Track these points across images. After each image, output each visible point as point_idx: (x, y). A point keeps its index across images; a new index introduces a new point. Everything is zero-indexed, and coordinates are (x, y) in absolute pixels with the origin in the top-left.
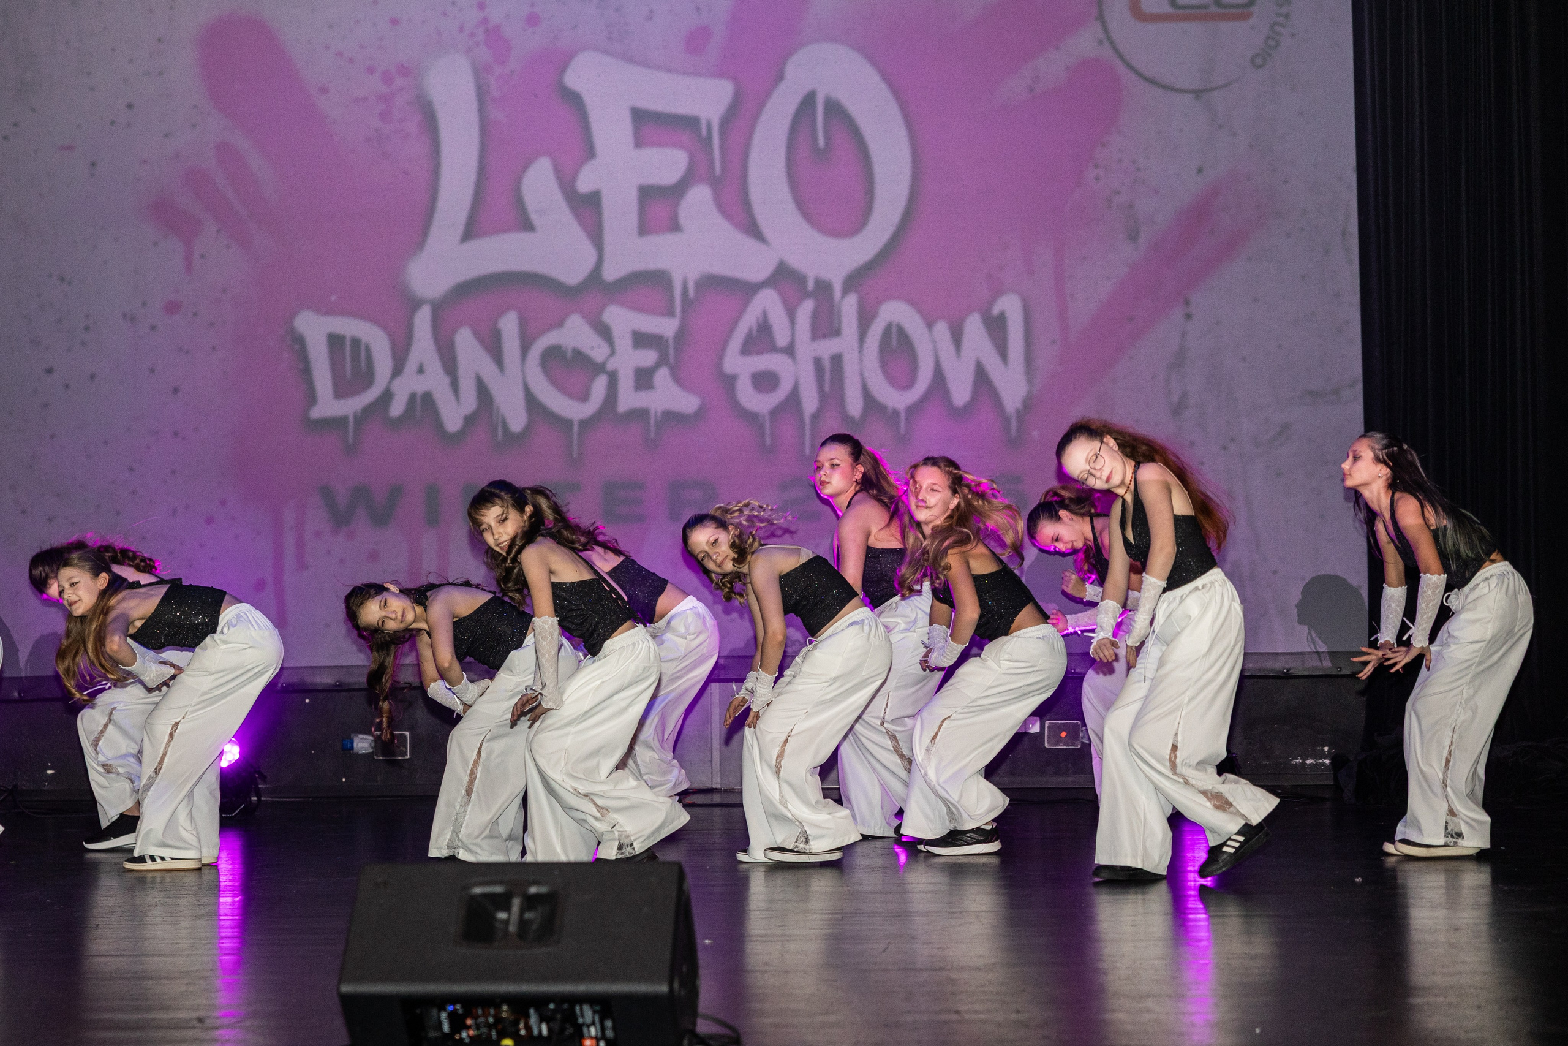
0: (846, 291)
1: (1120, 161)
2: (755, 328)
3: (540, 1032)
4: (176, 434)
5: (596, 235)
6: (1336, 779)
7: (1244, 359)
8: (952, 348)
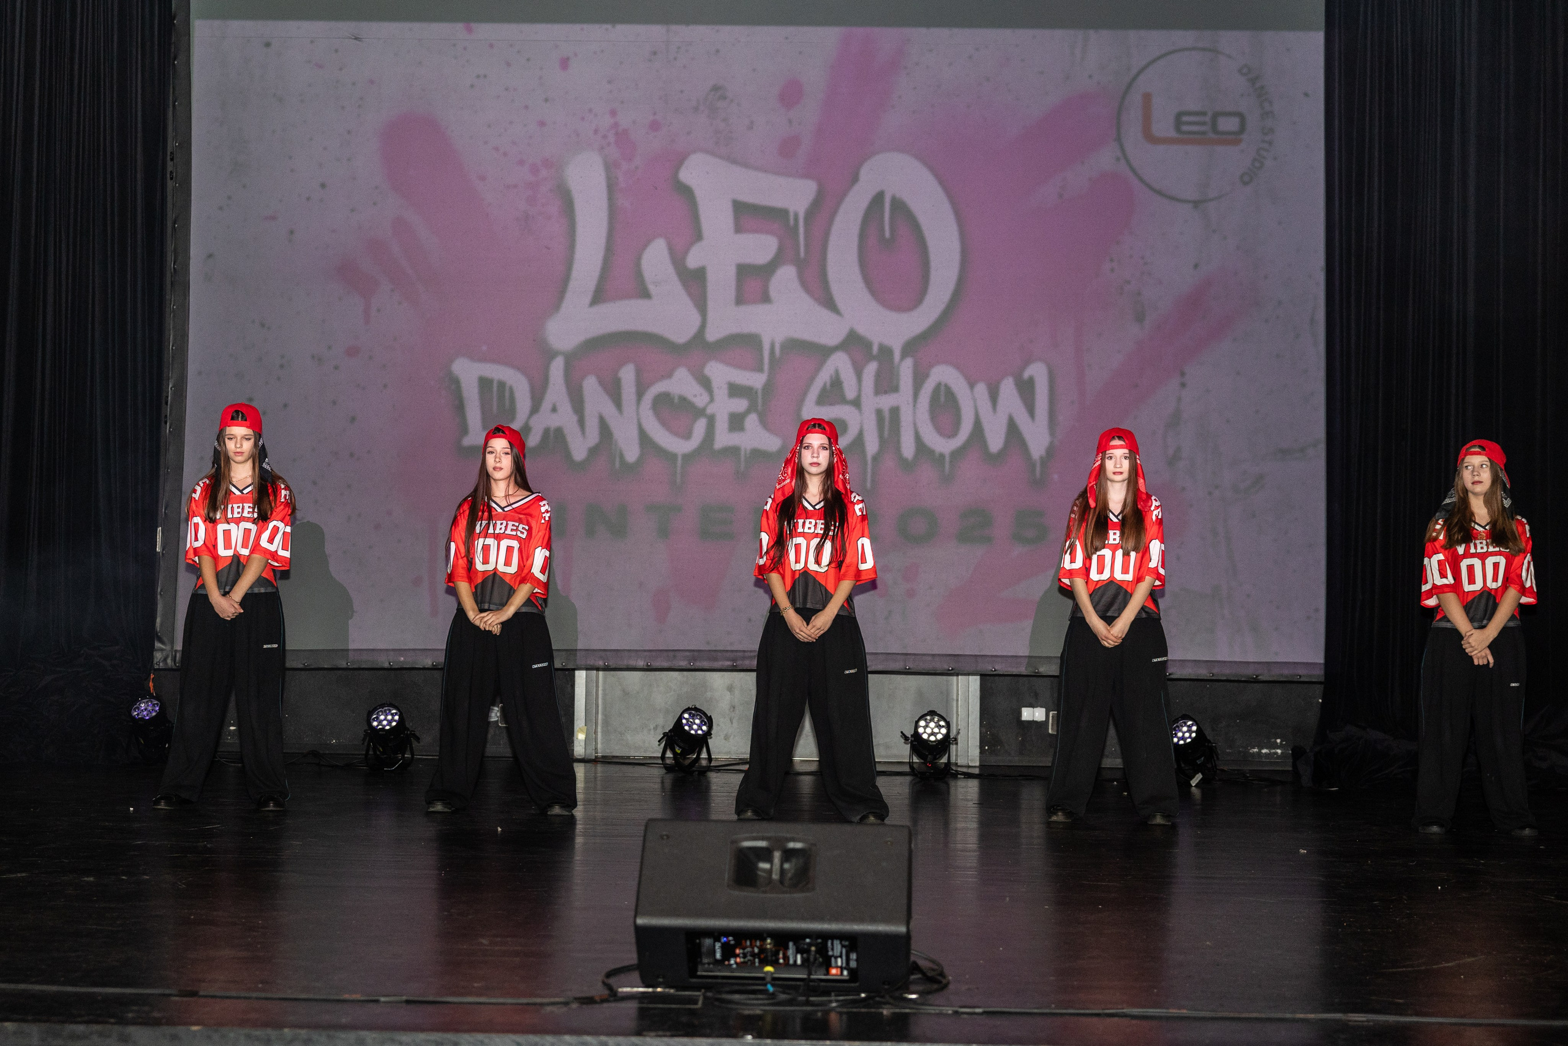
0: (904, 355)
1: (1131, 256)
3: (795, 961)
4: (352, 455)
6: (1294, 765)
7: (1227, 421)
8: (990, 405)
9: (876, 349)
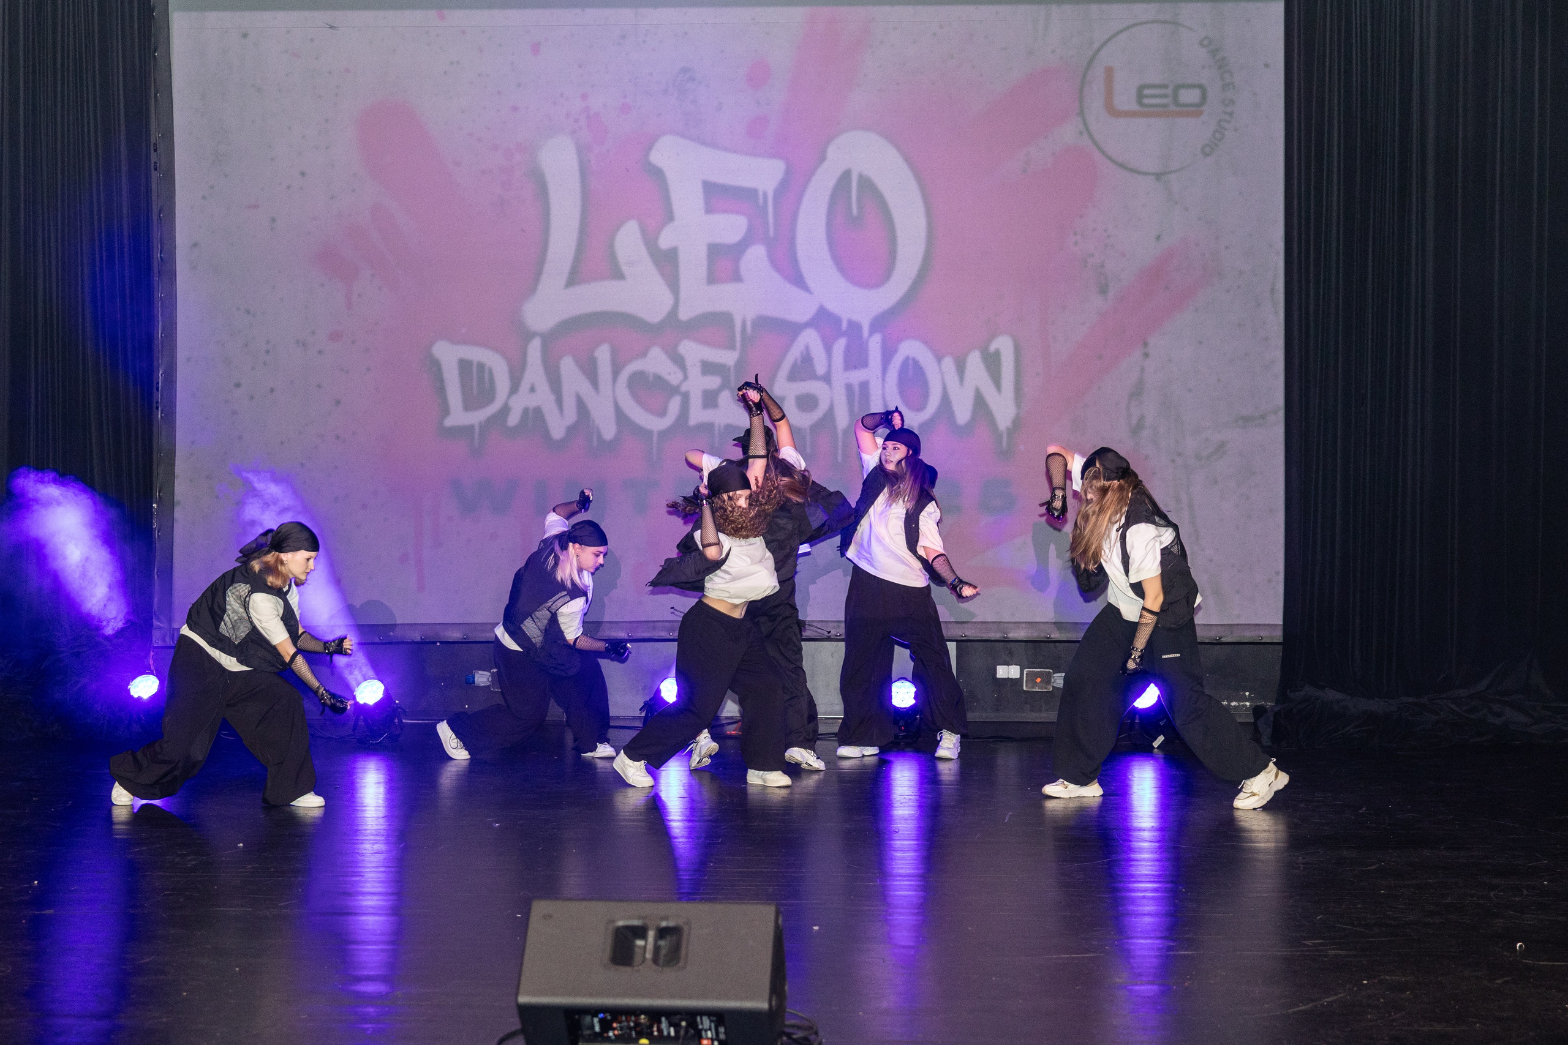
1: (1095, 230)
2: (799, 360)
3: (669, 1033)
4: (338, 437)
5: (673, 284)
6: (1255, 724)
7: (1190, 390)
8: (956, 379)
9: (844, 325)
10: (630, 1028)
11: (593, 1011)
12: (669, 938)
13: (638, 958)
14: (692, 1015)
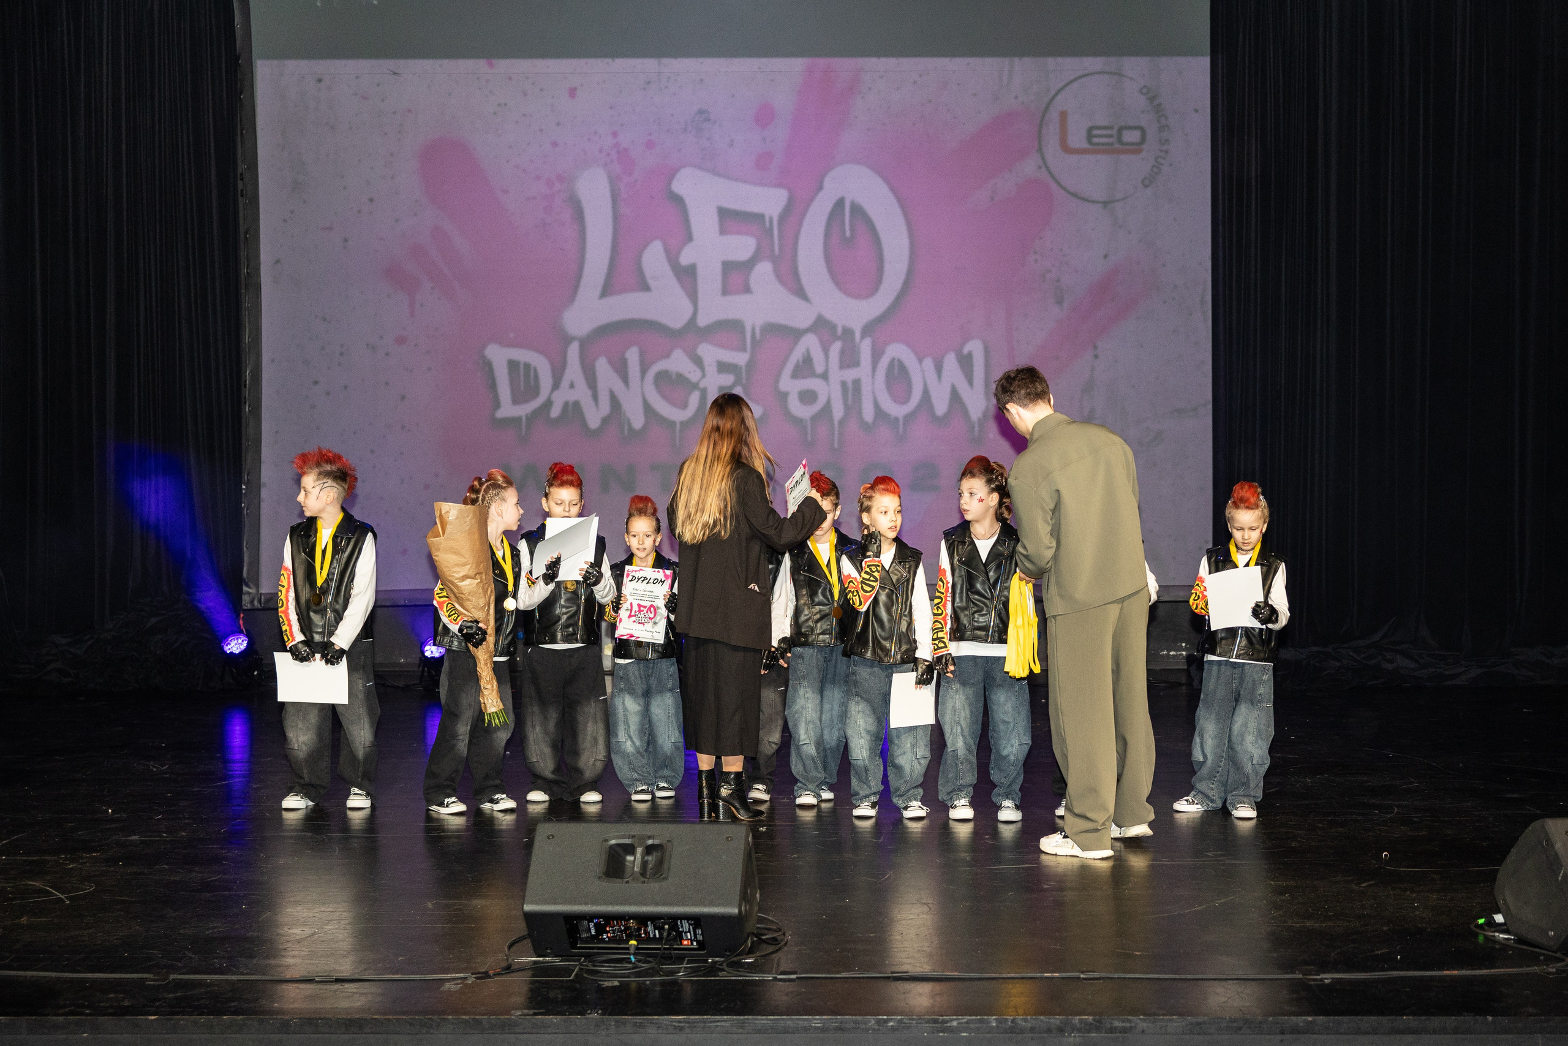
0: (863, 337)
1: (1052, 249)
2: (801, 361)
3: (655, 935)
4: (403, 428)
5: (693, 296)
6: (1189, 670)
8: (935, 376)
9: (840, 331)
10: (621, 931)
11: (590, 917)
12: (655, 854)
13: (628, 870)
14: (673, 920)
